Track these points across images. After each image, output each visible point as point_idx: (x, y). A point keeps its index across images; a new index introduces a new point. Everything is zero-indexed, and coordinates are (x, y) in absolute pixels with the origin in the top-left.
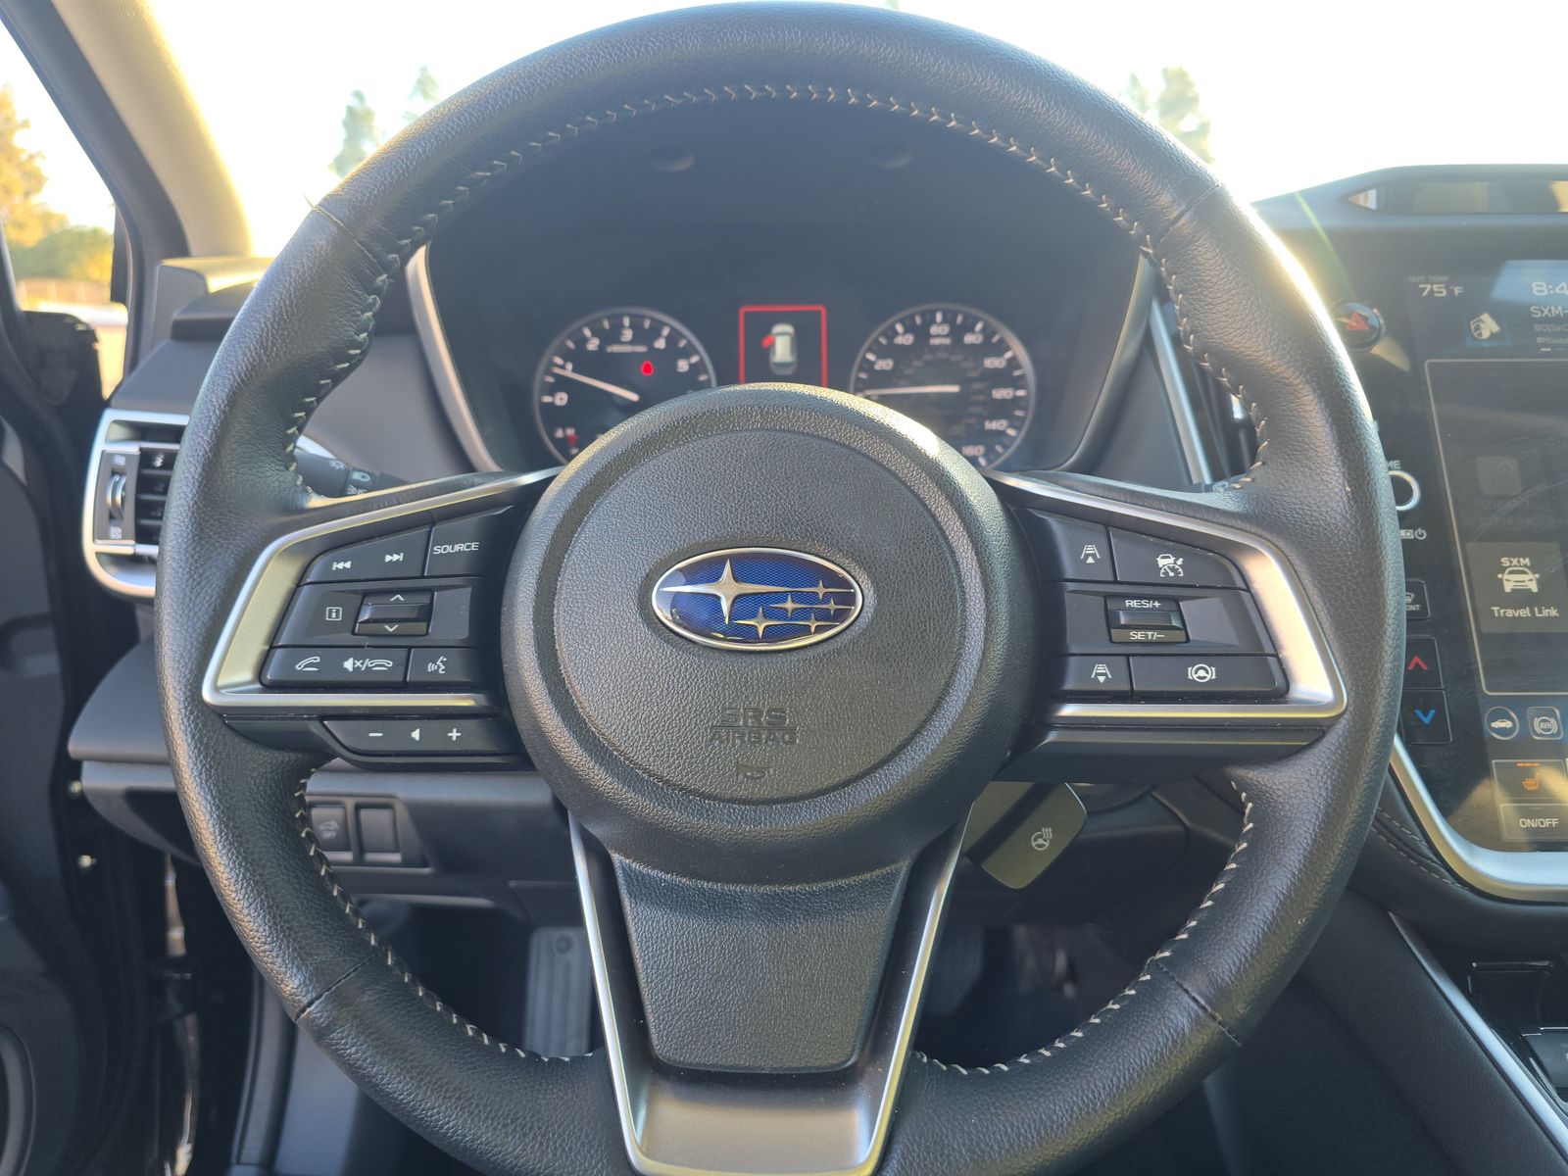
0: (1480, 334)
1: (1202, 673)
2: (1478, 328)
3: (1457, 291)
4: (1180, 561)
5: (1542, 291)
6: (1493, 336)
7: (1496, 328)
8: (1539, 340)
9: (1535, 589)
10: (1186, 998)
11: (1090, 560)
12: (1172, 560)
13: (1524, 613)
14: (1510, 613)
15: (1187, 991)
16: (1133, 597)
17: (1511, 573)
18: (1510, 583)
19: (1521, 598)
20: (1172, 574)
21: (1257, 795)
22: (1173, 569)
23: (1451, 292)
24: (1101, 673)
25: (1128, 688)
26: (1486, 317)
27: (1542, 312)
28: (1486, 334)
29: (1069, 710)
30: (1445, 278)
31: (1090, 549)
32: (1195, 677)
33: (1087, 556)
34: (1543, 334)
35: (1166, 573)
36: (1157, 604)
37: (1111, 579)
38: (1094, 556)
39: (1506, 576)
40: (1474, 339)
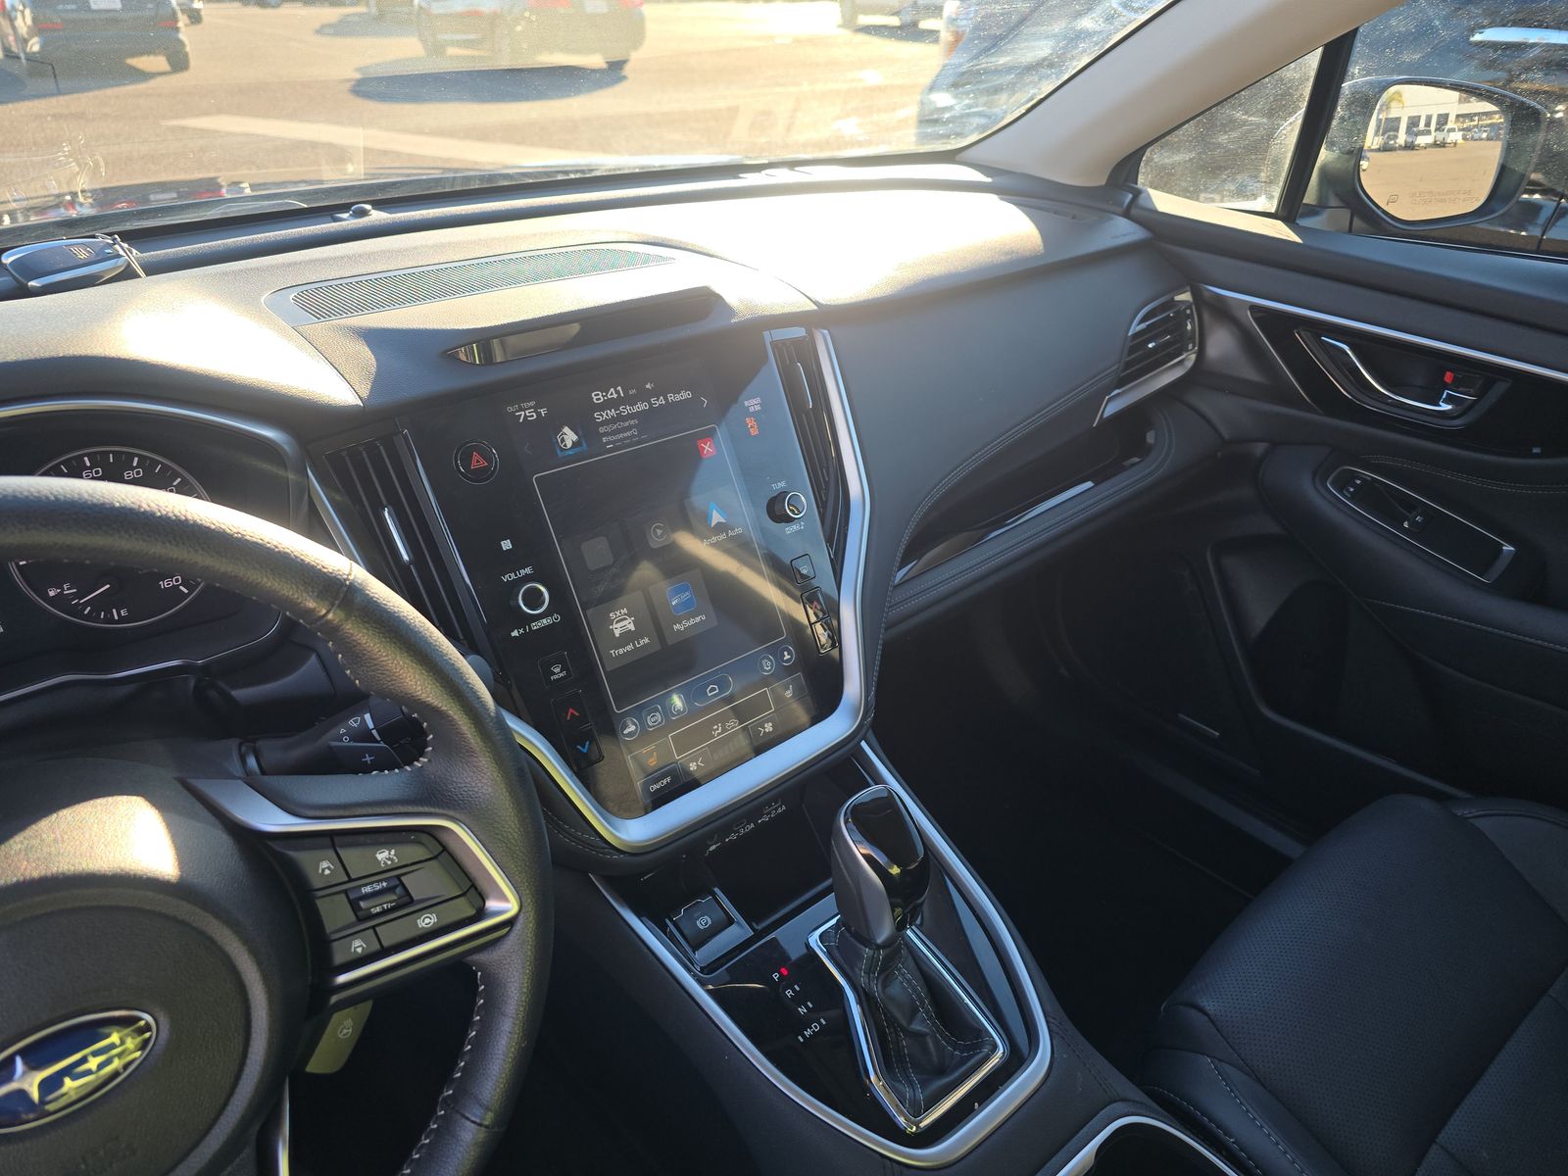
0: (565, 445)
1: (427, 920)
2: (563, 440)
3: (543, 412)
4: (393, 852)
5: (599, 399)
6: (575, 444)
7: (575, 438)
8: (604, 440)
9: (633, 629)
10: (468, 1123)
11: (327, 872)
12: (387, 852)
13: (630, 647)
14: (621, 651)
15: (468, 1119)
16: (366, 885)
17: (617, 622)
18: (617, 629)
19: (627, 636)
20: (389, 863)
21: (481, 967)
22: (389, 859)
23: (538, 414)
24: (358, 946)
25: (378, 947)
26: (566, 430)
27: (602, 416)
28: (569, 445)
29: (342, 979)
30: (532, 403)
31: (325, 864)
32: (423, 924)
33: (323, 870)
34: (606, 434)
35: (385, 863)
36: (385, 884)
37: (346, 879)
38: (329, 868)
39: (615, 626)
40: (562, 450)
